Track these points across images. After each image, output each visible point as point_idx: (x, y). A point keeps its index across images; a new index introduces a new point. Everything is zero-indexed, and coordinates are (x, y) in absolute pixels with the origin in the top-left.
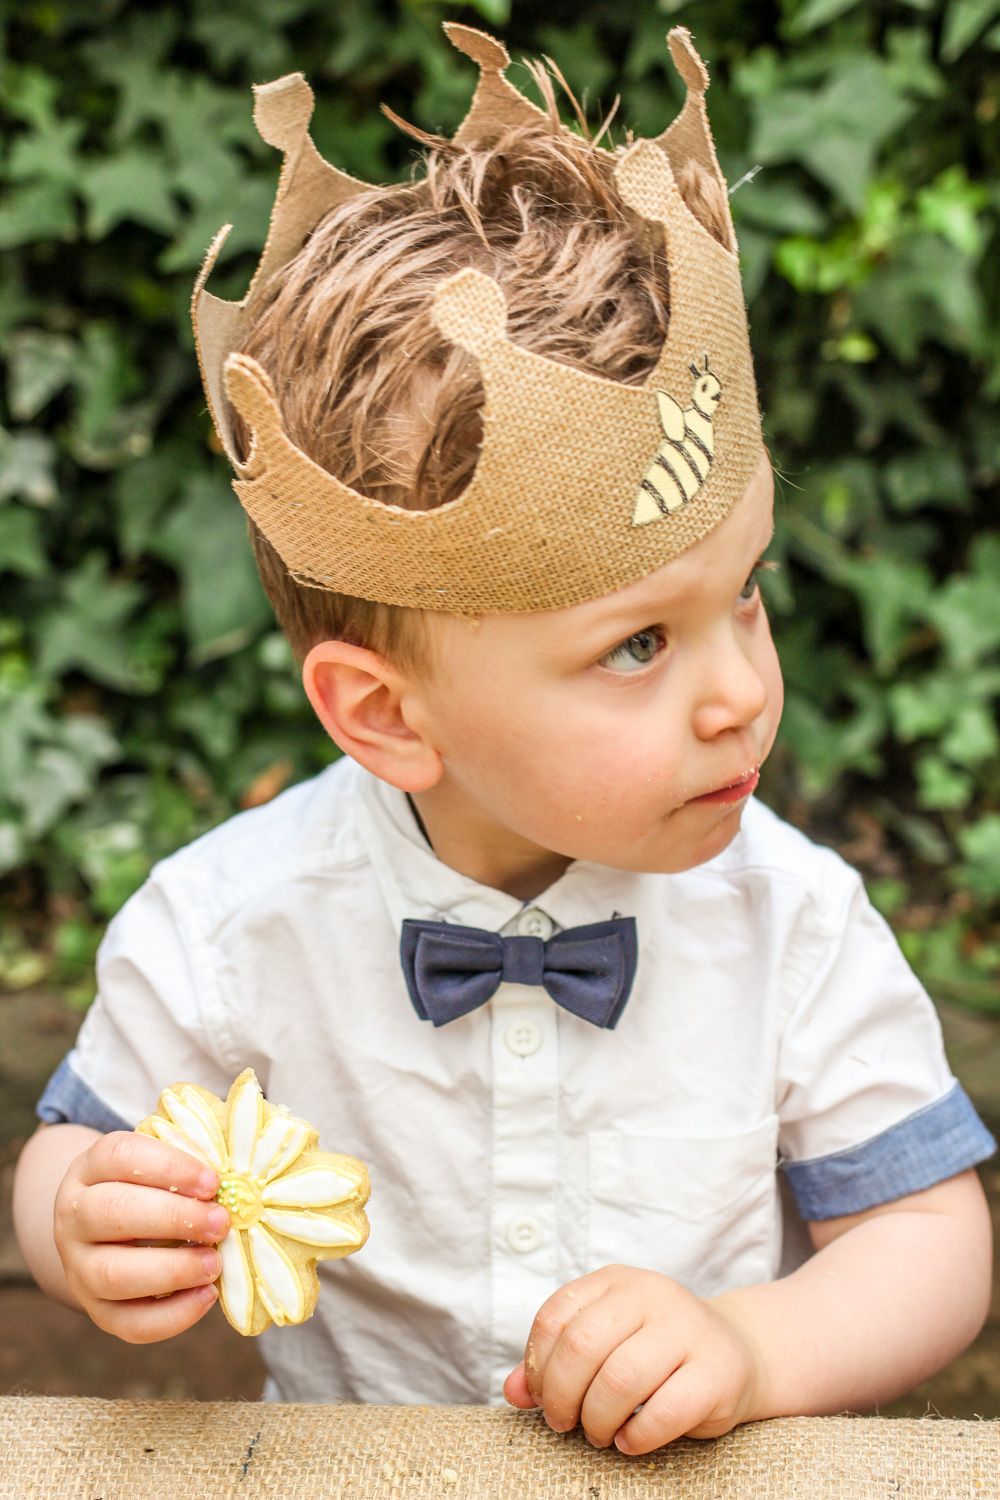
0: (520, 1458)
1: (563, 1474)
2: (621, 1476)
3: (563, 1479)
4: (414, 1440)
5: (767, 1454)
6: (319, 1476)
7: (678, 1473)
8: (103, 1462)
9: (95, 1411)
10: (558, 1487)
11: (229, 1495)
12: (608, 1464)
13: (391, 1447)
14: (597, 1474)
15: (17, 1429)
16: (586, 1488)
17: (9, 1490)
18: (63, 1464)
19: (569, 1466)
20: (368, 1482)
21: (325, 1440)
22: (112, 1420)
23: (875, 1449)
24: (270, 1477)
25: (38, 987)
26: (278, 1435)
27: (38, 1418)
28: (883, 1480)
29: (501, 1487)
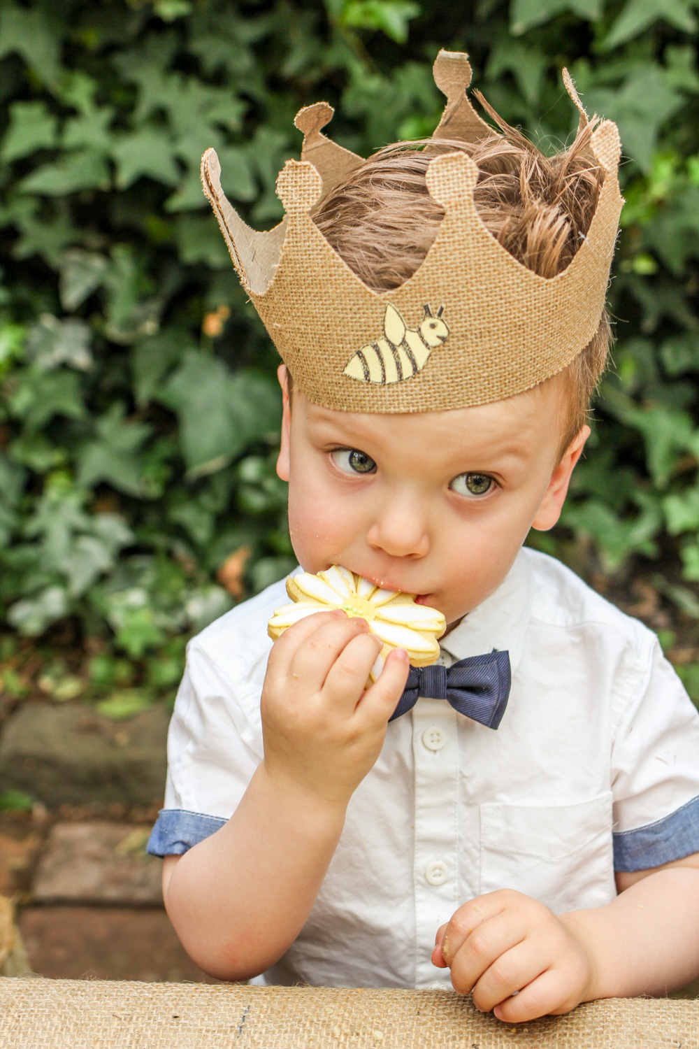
0: (425, 1024)
1: (454, 1035)
2: (493, 1037)
3: (454, 1039)
4: (353, 1011)
5: (591, 1022)
6: (291, 1034)
7: (531, 1035)
8: (145, 1025)
9: (139, 991)
10: (451, 1044)
11: (230, 1047)
12: (485, 1029)
13: (338, 1016)
14: (477, 1035)
15: (87, 1002)
16: (470, 1044)
17: (83, 1042)
18: (118, 1025)
19: (458, 1029)
20: (323, 1039)
21: (294, 1011)
22: (150, 996)
23: (664, 1020)
24: (257, 1035)
25: (77, 700)
26: (262, 1007)
27: (100, 995)
28: (669, 1040)
29: (413, 1043)
